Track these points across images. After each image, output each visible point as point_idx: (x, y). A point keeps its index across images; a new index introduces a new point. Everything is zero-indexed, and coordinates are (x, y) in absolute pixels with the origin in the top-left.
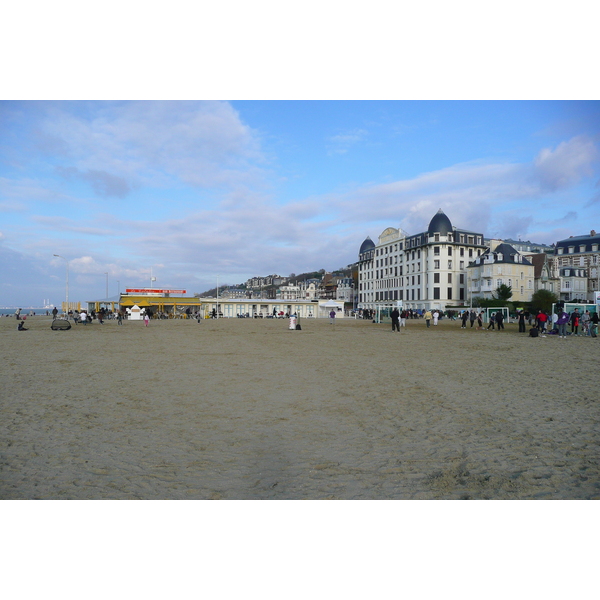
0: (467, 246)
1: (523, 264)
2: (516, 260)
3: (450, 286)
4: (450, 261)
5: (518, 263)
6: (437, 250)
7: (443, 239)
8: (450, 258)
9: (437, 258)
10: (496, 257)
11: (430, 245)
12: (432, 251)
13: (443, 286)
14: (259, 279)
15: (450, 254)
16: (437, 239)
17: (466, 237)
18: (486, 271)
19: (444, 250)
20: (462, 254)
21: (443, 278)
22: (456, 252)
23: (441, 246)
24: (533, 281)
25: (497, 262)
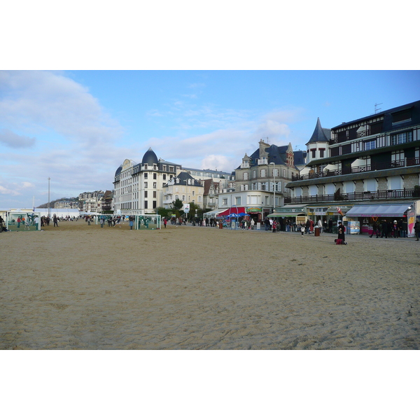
0: (168, 173)
1: (195, 186)
2: (189, 183)
3: (155, 199)
4: (155, 183)
5: (191, 185)
6: (146, 175)
7: (150, 168)
8: (155, 181)
9: (146, 181)
10: (175, 181)
11: (142, 172)
12: (143, 175)
13: (150, 199)
14: (88, 193)
15: (155, 178)
16: (146, 168)
17: (167, 167)
18: (170, 190)
19: (151, 176)
20: (164, 178)
21: (150, 194)
22: (160, 177)
23: (148, 173)
24: (202, 197)
25: (176, 184)
